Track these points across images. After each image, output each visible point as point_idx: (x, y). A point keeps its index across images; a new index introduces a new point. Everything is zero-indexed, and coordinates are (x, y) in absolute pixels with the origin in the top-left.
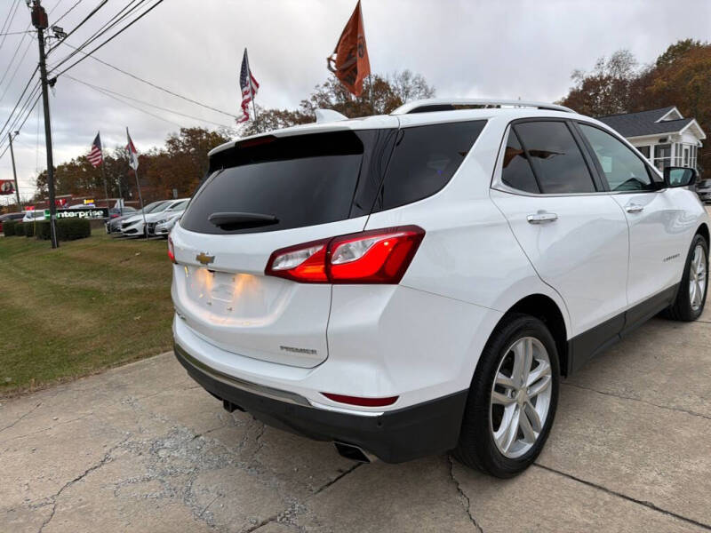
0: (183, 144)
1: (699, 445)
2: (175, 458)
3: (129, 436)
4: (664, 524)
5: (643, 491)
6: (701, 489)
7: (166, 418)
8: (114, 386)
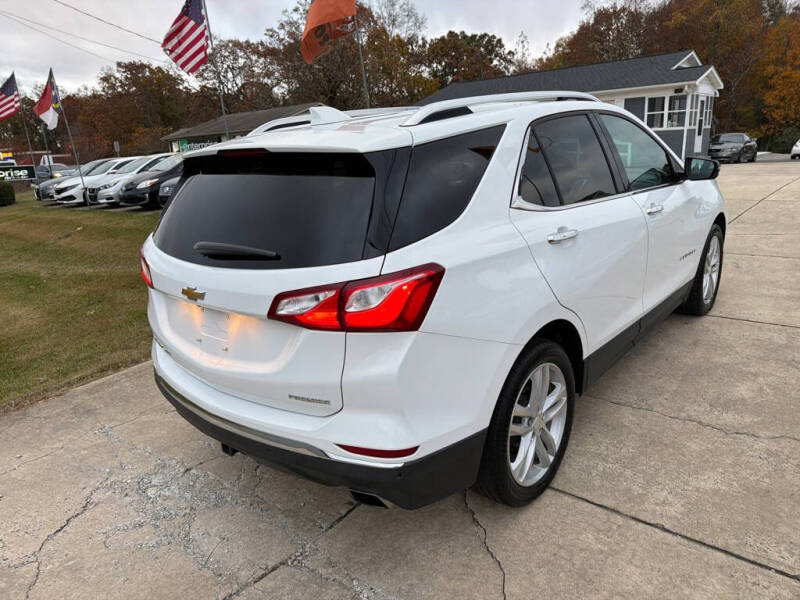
0: (121, 82)
1: (708, 459)
2: (166, 498)
3: (110, 474)
4: (675, 547)
5: (655, 511)
6: (709, 508)
7: (149, 449)
8: (81, 411)
